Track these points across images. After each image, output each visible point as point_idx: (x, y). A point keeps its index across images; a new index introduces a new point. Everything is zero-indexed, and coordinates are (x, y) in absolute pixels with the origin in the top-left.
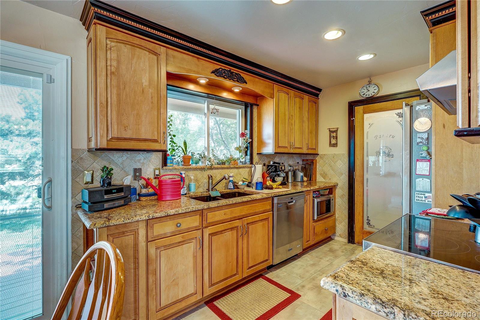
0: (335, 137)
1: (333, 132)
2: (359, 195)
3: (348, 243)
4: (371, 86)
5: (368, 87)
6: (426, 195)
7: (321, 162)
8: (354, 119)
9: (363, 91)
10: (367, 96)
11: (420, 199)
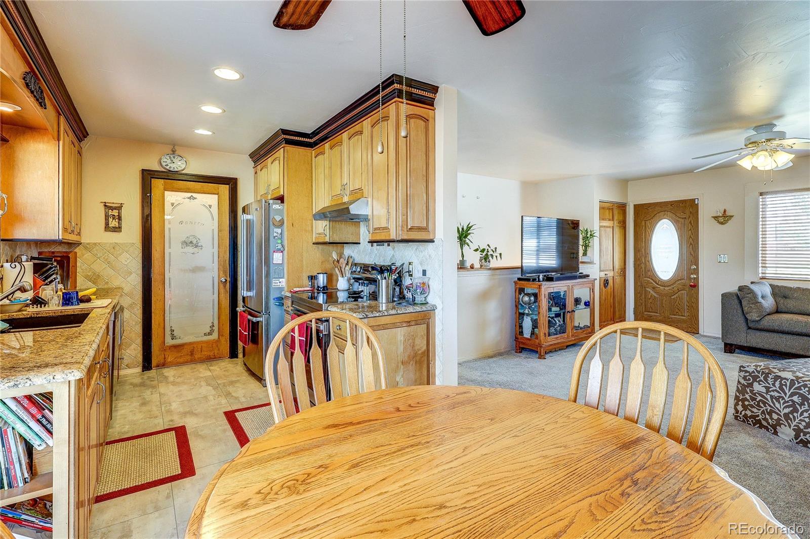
0: (117, 217)
1: (112, 209)
2: (159, 300)
3: (143, 371)
4: (176, 158)
5: (172, 157)
6: (281, 280)
7: (88, 255)
8: (151, 195)
9: (165, 160)
10: (172, 169)
11: (276, 285)
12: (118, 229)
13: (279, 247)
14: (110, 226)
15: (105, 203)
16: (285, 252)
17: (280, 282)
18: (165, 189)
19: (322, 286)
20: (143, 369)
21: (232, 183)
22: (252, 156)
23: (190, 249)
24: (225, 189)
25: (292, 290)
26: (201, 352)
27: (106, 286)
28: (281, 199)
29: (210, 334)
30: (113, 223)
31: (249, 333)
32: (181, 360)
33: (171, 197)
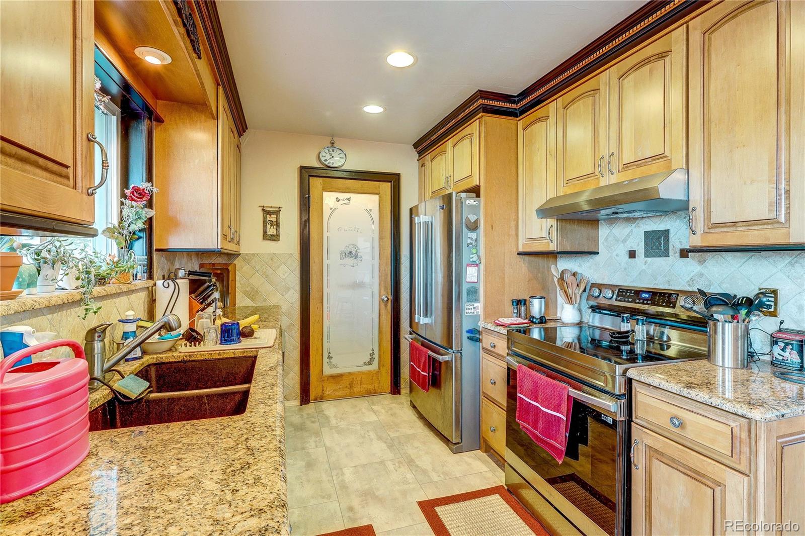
0: (275, 223)
1: (270, 213)
2: (317, 321)
3: (301, 405)
4: (335, 151)
5: (331, 151)
6: (476, 305)
7: (246, 268)
8: (309, 197)
9: (324, 154)
10: (330, 165)
11: (470, 311)
12: (275, 238)
13: (474, 259)
14: (268, 233)
15: (263, 206)
16: (482, 267)
17: (474, 308)
18: (325, 190)
19: (538, 316)
20: (301, 402)
21: (394, 180)
22: (416, 146)
23: (350, 261)
24: (386, 187)
25: (497, 321)
26: (361, 385)
27: (264, 304)
28: (475, 191)
29: (370, 363)
30: (271, 231)
31: (429, 374)
32: (340, 393)
33: (329, 199)
